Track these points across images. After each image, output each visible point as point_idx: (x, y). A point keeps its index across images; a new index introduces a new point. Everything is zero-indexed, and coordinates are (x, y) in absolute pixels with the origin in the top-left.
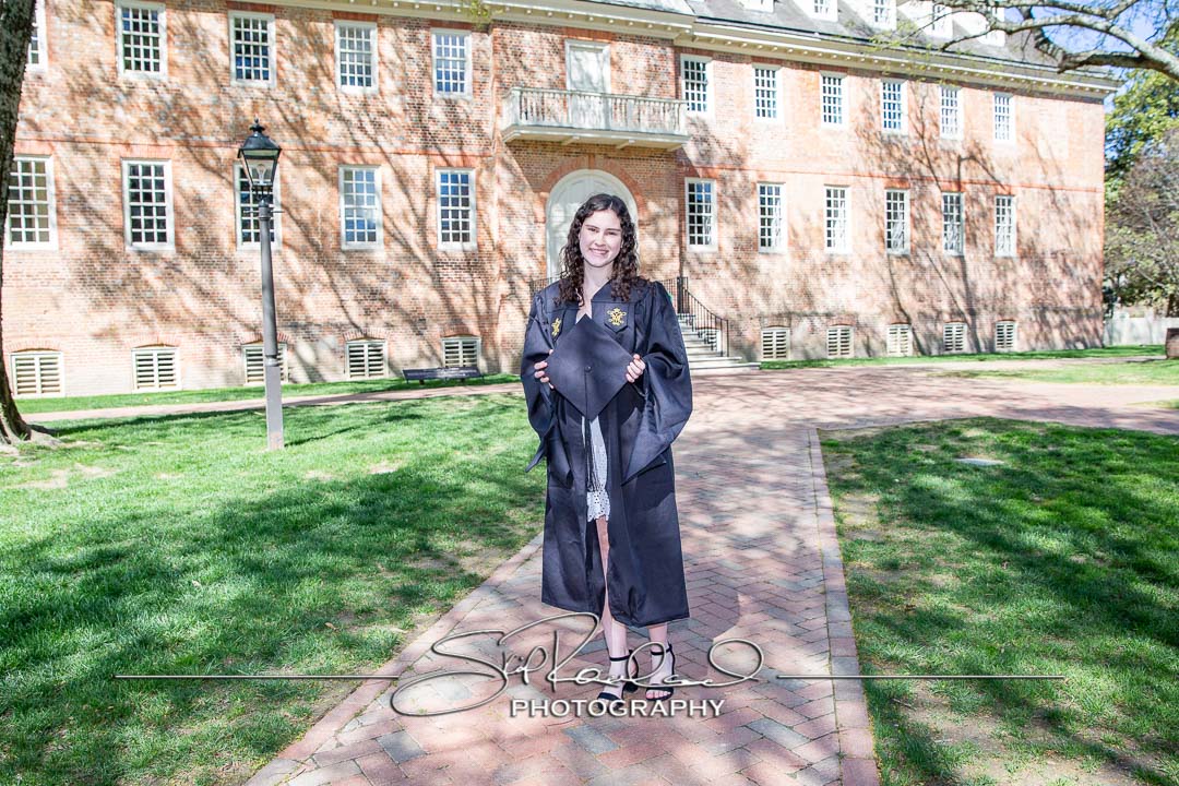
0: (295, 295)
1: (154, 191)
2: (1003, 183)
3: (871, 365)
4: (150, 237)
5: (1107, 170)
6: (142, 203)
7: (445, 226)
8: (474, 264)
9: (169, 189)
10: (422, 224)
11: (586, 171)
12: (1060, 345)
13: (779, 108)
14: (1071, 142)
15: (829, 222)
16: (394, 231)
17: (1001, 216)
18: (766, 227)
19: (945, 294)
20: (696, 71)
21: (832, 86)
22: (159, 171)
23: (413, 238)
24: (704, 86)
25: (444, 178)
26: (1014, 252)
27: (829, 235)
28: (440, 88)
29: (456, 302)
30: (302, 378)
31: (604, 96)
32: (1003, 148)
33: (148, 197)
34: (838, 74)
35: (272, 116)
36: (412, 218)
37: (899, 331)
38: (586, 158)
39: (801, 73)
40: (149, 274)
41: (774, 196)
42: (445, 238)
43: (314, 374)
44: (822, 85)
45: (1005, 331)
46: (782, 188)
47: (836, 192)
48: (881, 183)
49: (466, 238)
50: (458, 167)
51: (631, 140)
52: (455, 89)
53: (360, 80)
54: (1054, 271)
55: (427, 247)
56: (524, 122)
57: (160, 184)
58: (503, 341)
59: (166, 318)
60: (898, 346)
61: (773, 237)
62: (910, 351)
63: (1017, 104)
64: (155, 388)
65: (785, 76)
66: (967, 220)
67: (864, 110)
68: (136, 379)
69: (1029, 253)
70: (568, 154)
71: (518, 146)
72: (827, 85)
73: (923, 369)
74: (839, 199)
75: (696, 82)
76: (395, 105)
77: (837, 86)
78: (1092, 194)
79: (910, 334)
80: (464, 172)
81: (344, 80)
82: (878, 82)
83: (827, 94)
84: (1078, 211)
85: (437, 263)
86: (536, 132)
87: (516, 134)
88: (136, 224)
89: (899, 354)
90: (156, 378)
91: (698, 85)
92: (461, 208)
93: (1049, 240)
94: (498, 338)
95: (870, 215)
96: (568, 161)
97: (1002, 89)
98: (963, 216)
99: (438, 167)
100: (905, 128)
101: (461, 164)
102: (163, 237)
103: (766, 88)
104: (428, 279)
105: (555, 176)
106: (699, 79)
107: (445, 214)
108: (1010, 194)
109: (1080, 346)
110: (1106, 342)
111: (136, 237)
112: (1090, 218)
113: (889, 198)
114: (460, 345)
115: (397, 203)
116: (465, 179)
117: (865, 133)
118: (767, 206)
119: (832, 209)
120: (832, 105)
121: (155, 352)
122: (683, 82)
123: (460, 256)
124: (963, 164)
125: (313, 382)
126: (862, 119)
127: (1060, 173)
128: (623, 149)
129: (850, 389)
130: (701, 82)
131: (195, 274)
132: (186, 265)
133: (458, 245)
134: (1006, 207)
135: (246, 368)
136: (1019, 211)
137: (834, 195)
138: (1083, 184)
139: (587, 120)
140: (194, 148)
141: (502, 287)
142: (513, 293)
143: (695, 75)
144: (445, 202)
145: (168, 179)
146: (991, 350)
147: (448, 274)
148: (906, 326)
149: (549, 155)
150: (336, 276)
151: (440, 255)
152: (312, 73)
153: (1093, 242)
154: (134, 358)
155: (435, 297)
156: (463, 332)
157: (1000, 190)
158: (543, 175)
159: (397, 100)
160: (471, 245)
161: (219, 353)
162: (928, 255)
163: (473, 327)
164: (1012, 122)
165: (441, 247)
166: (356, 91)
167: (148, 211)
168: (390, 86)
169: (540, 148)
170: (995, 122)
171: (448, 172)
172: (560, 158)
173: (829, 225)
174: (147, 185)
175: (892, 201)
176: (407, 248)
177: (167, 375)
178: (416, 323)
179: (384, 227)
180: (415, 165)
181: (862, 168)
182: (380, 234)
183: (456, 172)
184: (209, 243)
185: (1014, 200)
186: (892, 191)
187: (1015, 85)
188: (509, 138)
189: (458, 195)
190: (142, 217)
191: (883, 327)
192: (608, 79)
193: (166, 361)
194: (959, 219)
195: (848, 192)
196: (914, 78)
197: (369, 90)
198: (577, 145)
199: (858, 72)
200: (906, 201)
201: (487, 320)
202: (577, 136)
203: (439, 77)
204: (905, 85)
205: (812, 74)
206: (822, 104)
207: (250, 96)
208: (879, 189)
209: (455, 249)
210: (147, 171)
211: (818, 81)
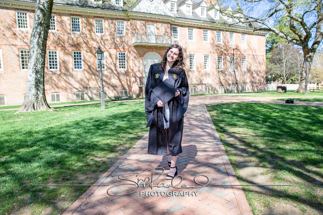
0: (87, 81)
1: (54, 57)
2: (243, 54)
3: (215, 95)
4: (54, 68)
5: (266, 50)
6: (52, 60)
7: (120, 65)
8: (127, 74)
9: (58, 57)
10: (115, 65)
11: (151, 52)
12: (256, 90)
13: (194, 37)
14: (258, 45)
15: (205, 63)
16: (109, 67)
17: (243, 61)
18: (191, 64)
19: (231, 80)
20: (175, 29)
21: (205, 32)
22: (56, 53)
23: (113, 68)
24: (177, 33)
25: (119, 54)
26: (246, 70)
27: (205, 66)
28: (118, 33)
29: (123, 83)
30: (89, 100)
31: (155, 35)
32: (243, 47)
33: (53, 59)
34: (206, 30)
35: (81, 40)
36: (113, 64)
37: (221, 88)
38: (151, 49)
39: (199, 30)
40: (54, 78)
41: (193, 58)
42: (120, 67)
43: (91, 99)
44: (203, 32)
45: (244, 87)
46: (194, 56)
47: (206, 56)
48: (217, 54)
49: (125, 67)
50: (123, 52)
51: (161, 45)
52: (122, 34)
53: (100, 32)
54: (255, 75)
55: (116, 70)
56: (138, 41)
57: (56, 56)
58: (134, 91)
59: (58, 88)
60: (221, 91)
61: (193, 67)
62: (223, 92)
63: (246, 36)
64: (56, 102)
65: (195, 30)
66: (236, 63)
67: (213, 39)
68: (51, 100)
69: (249, 71)
70: (147, 48)
71: (136, 47)
72: (204, 32)
73: (226, 95)
74: (207, 58)
75: (175, 32)
76: (109, 38)
77: (206, 32)
78: (263, 56)
79: (223, 89)
80: (124, 53)
81: (97, 32)
82: (215, 32)
83: (204, 34)
84: (260, 61)
85: (118, 73)
86: (141, 44)
87: (136, 44)
88: (50, 65)
89: (221, 93)
90: (56, 100)
91: (176, 33)
92: (123, 61)
93: (253, 68)
94: (132, 91)
95: (214, 62)
96: (147, 50)
97: (244, 33)
98: (235, 62)
99: (118, 51)
100: (221, 43)
101: (123, 51)
102: (57, 68)
103: (191, 33)
104: (116, 77)
105: (144, 54)
106: (176, 31)
107: (120, 62)
108: (245, 57)
109: (261, 91)
110: (267, 90)
111: (51, 68)
112: (262, 62)
113: (218, 58)
114: (124, 92)
115: (109, 60)
116: (124, 54)
117: (212, 44)
118: (191, 60)
119: (206, 60)
120: (205, 37)
121: (55, 94)
122: (172, 32)
123: (124, 72)
124: (235, 50)
125: (91, 100)
126: (212, 41)
127: (255, 52)
128: (159, 47)
129: (211, 98)
130: (176, 32)
131: (65, 78)
132: (62, 75)
133: (123, 69)
134: (244, 60)
135: (76, 99)
136: (247, 61)
137: (206, 57)
138: (261, 54)
139: (153, 41)
140: (64, 48)
141: (133, 79)
142: (136, 81)
143: (175, 30)
144: (120, 59)
145: (57, 54)
146: (241, 92)
147: (122, 77)
148: (222, 86)
149: (143, 49)
150: (96, 77)
151: (119, 72)
152: (89, 31)
153: (263, 68)
154: (51, 95)
155: (118, 81)
156: (124, 89)
157: (243, 56)
158: (142, 53)
159: (109, 36)
160: (126, 69)
161: (70, 95)
162: (227, 71)
163: (127, 88)
164: (245, 40)
165: (119, 70)
166: (99, 34)
167: (53, 62)
168: (107, 34)
169: (141, 47)
170: (241, 40)
171: (120, 52)
172: (145, 49)
173: (205, 64)
174: (53, 56)
175: (219, 58)
176: (112, 70)
177: (58, 99)
178: (114, 87)
179: (106, 66)
180: (113, 51)
181: (212, 51)
182: (106, 67)
183: (122, 52)
184: (67, 70)
185: (246, 58)
186: (219, 56)
187: (246, 32)
188: (134, 45)
189: (123, 58)
190: (52, 63)
191: (217, 87)
192: (156, 32)
193: (58, 96)
194: (234, 62)
195: (209, 56)
196: (223, 31)
197: (103, 34)
198: (149, 46)
199: (211, 29)
200: (222, 59)
201: (130, 87)
202: (149, 45)
203: (118, 31)
204: (221, 32)
205: (201, 30)
206: (203, 37)
207: (75, 36)
208: (216, 56)
209: (123, 70)
210: (53, 53)
211: (202, 31)
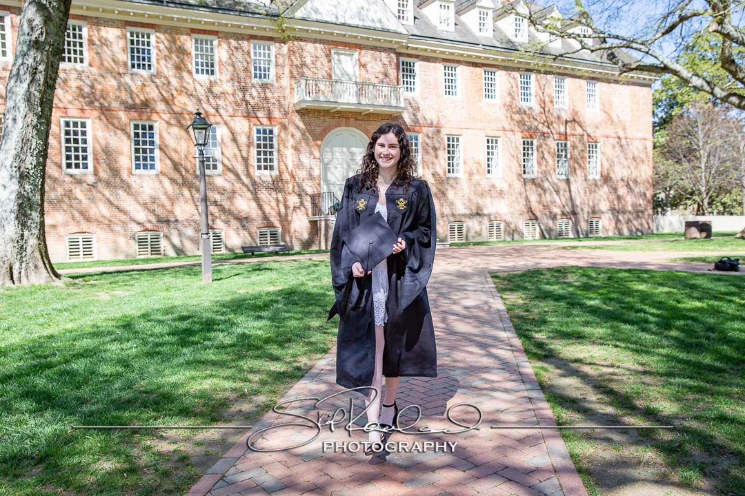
0: (168, 204)
1: (80, 137)
2: (592, 135)
3: (515, 245)
4: (77, 166)
5: (654, 125)
6: (72, 145)
7: (259, 161)
8: (277, 185)
9: (89, 137)
10: (246, 161)
11: (344, 128)
12: (626, 232)
13: (459, 90)
14: (632, 110)
15: (488, 159)
16: (230, 167)
17: (591, 154)
18: (451, 162)
19: (558, 203)
20: (409, 68)
21: (490, 76)
22: (84, 125)
23: (240, 168)
24: (414, 76)
25: (258, 132)
26: (598, 177)
27: (488, 166)
28: (256, 77)
29: (267, 209)
30: (172, 253)
31: (356, 83)
32: (591, 114)
33: (76, 141)
34: (493, 70)
35: (153, 93)
36: (240, 159)
37: (531, 224)
38: (344, 120)
39: (472, 68)
40: (78, 192)
41: (455, 143)
42: (259, 168)
43: (180, 252)
44: (484, 76)
45: (594, 224)
46: (460, 138)
47: (492, 141)
48: (519, 135)
49: (272, 168)
50: (267, 125)
51: (371, 110)
52: (265, 77)
53: (207, 71)
54: (622, 191)
55: (248, 175)
56: (308, 98)
57: (84, 133)
58: (295, 231)
59: (88, 220)
60: (531, 233)
61: (455, 167)
62: (538, 236)
63: (599, 86)
64: (81, 259)
65: (462, 71)
66: (571, 158)
67: (510, 94)
68: (68, 254)
69: (606, 179)
70: (333, 117)
71: (303, 113)
72: (487, 76)
73: (546, 246)
74: (494, 145)
75: (409, 74)
76: (228, 88)
77: (493, 77)
78: (643, 141)
79: (538, 228)
80: (270, 128)
81: (197, 71)
82: (517, 75)
83: (487, 82)
84: (636, 153)
85: (254, 183)
86: (316, 105)
87: (304, 105)
88: (68, 157)
89: (531, 238)
90: (81, 253)
91: (410, 76)
92: (269, 149)
93: (619, 173)
94: (292, 231)
95: (513, 156)
96: (334, 121)
97: (593, 79)
98: (569, 156)
99: (255, 125)
100: (534, 103)
101: (269, 124)
102: (86, 167)
103: (450, 78)
104: (249, 195)
105: (325, 131)
106: (411, 72)
107: (259, 153)
108: (596, 142)
109: (639, 234)
110: (655, 232)
111: (69, 166)
112: (643, 156)
113: (524, 144)
114: (268, 233)
115: (231, 150)
116: (271, 132)
117: (509, 107)
118: (451, 149)
119: (490, 150)
120: (490, 88)
121: (80, 237)
122: (401, 77)
123: (269, 180)
124: (569, 124)
125: (178, 255)
126: (508, 99)
127: (624, 129)
128: (366, 115)
129: (505, 254)
130: (412, 74)
131: (107, 193)
132: (100, 186)
133: (267, 172)
134: (594, 149)
135: (138, 250)
136: (602, 153)
137: (491, 142)
138: (640, 135)
139: (348, 98)
140: (105, 111)
141: (293, 200)
142: (302, 203)
143: (406, 70)
144: (259, 146)
145: (89, 129)
146: (587, 237)
147: (264, 195)
148: (535, 221)
149: (322, 118)
150: (194, 192)
151: (257, 180)
152: (178, 68)
153: (646, 172)
154: (68, 241)
155: (254, 204)
156: (270, 225)
157: (590, 140)
158: (318, 130)
159: (230, 84)
160: (275, 173)
161: (122, 241)
162: (548, 179)
163: (277, 224)
164: (597, 98)
165: (256, 174)
166: (203, 78)
167: (76, 149)
168: (226, 76)
169: (317, 114)
170: (586, 98)
171: (261, 128)
172: (328, 120)
173: (488, 161)
174: (76, 133)
175: (526, 146)
176: (237, 175)
177: (88, 250)
178: (244, 221)
179: (222, 163)
180: (241, 125)
181: (507, 127)
182: (220, 166)
183: (266, 128)
184: (115, 171)
185: (598, 145)
186: (526, 140)
187: (599, 76)
188: (298, 108)
189: (265, 144)
190: (73, 154)
191: (521, 223)
192: (357, 74)
193: (88, 243)
194: (566, 156)
195: (499, 140)
196: (539, 72)
197: (212, 78)
198: (338, 112)
199: (505, 68)
200: (535, 148)
201: (285, 221)
202: (339, 107)
203: (255, 69)
204: (533, 76)
205: (478, 69)
206: (484, 87)
207: (137, 80)
208: (518, 138)
209: (266, 176)
210: (75, 124)
211: (481, 74)
